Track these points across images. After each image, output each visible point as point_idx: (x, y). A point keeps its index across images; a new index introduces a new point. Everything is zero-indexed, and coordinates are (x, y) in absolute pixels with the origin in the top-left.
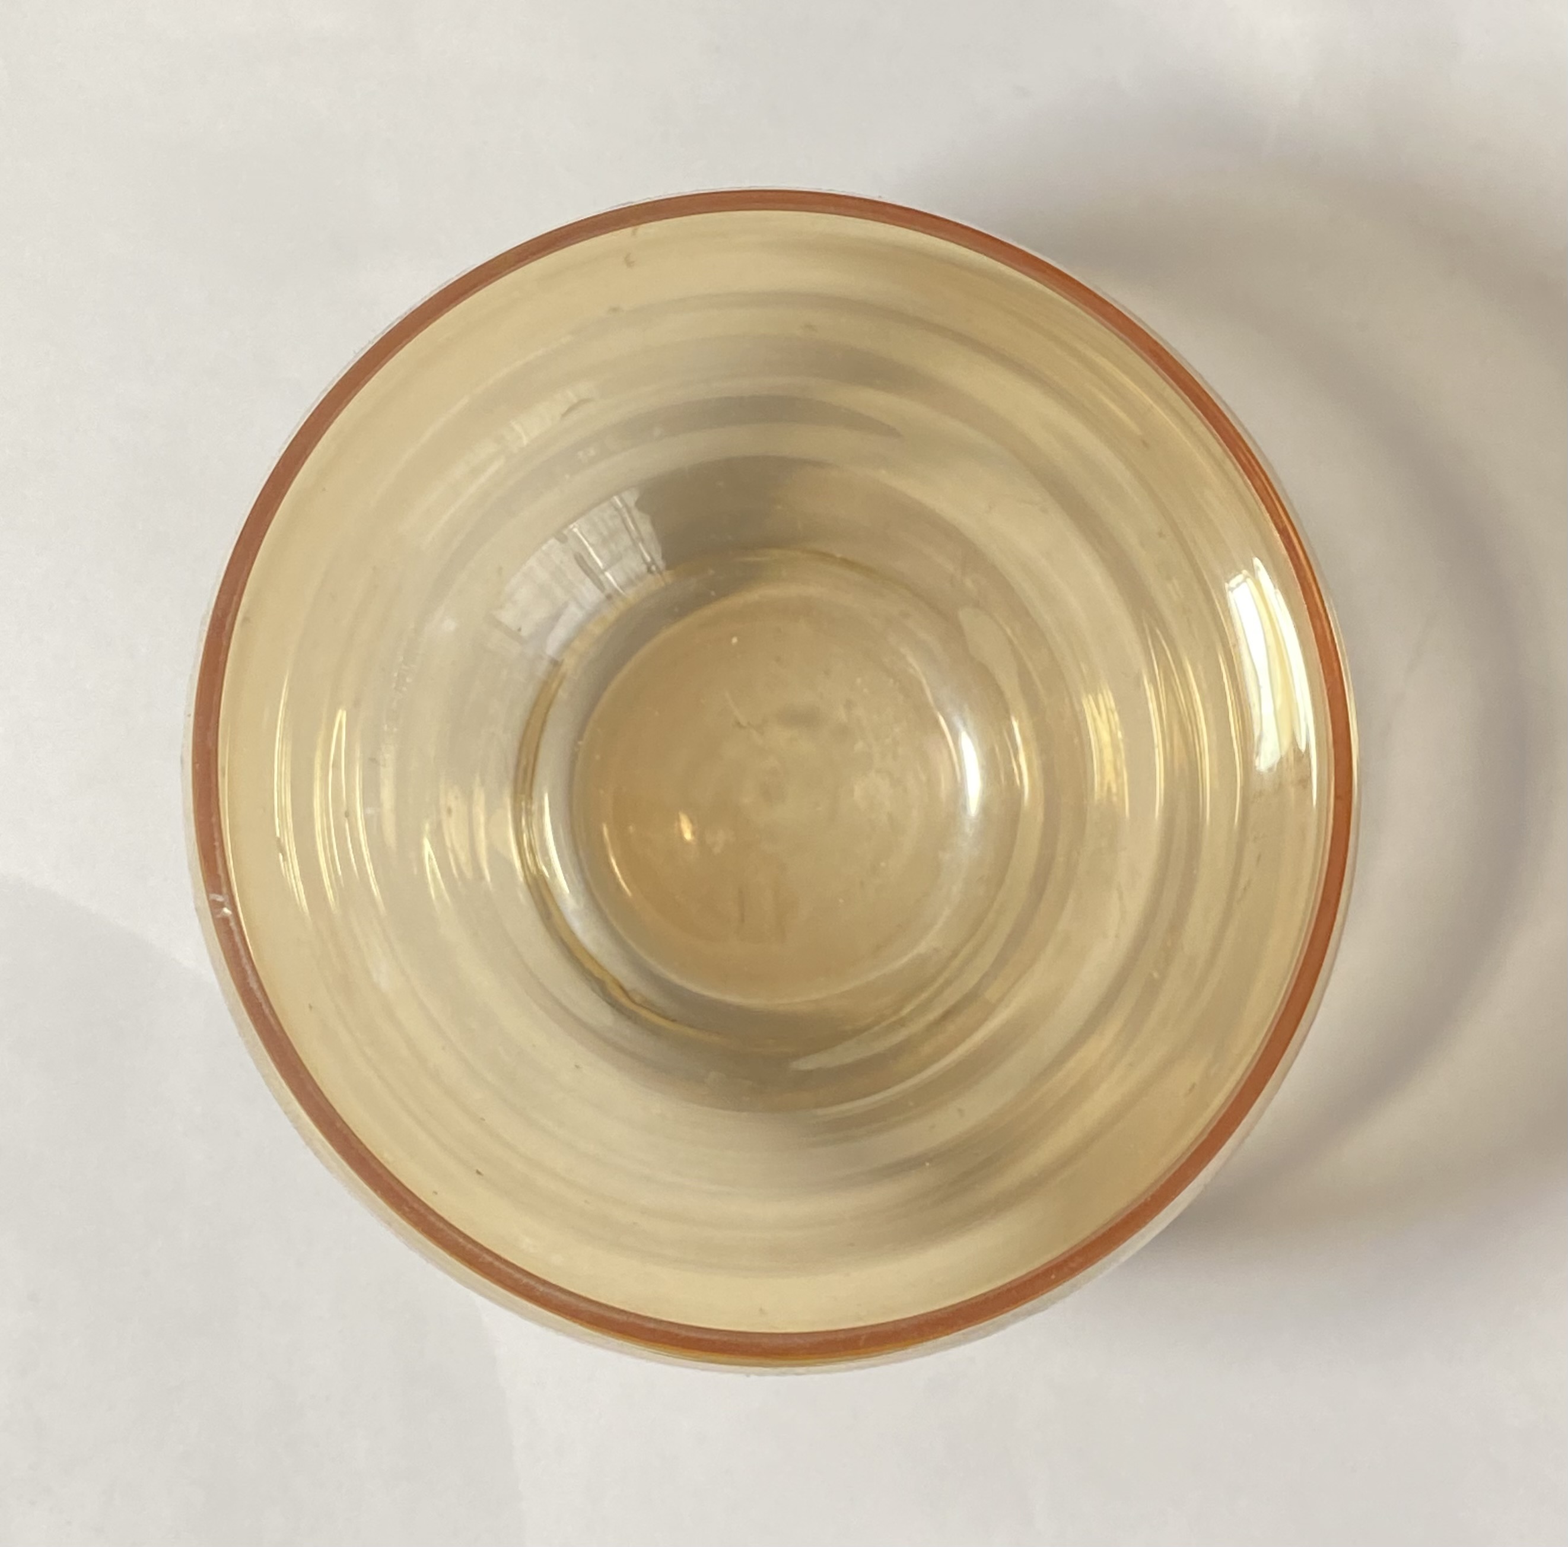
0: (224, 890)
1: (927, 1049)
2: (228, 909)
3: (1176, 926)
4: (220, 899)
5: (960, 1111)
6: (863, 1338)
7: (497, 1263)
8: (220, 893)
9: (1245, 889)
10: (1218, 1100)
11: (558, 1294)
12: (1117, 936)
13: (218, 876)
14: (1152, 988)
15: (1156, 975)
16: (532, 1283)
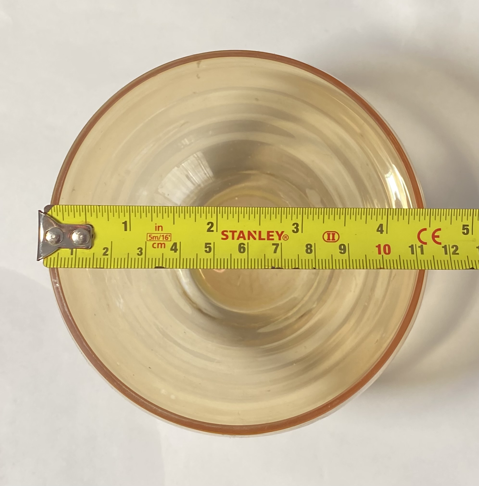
0: (57, 278)
1: (296, 326)
2: (58, 284)
3: (373, 289)
4: (55, 281)
5: (305, 347)
6: (266, 427)
7: (145, 402)
8: (56, 279)
9: (394, 277)
10: (386, 346)
11: (165, 412)
12: (354, 292)
13: (55, 273)
14: (365, 308)
15: (366, 304)
16: (157, 409)
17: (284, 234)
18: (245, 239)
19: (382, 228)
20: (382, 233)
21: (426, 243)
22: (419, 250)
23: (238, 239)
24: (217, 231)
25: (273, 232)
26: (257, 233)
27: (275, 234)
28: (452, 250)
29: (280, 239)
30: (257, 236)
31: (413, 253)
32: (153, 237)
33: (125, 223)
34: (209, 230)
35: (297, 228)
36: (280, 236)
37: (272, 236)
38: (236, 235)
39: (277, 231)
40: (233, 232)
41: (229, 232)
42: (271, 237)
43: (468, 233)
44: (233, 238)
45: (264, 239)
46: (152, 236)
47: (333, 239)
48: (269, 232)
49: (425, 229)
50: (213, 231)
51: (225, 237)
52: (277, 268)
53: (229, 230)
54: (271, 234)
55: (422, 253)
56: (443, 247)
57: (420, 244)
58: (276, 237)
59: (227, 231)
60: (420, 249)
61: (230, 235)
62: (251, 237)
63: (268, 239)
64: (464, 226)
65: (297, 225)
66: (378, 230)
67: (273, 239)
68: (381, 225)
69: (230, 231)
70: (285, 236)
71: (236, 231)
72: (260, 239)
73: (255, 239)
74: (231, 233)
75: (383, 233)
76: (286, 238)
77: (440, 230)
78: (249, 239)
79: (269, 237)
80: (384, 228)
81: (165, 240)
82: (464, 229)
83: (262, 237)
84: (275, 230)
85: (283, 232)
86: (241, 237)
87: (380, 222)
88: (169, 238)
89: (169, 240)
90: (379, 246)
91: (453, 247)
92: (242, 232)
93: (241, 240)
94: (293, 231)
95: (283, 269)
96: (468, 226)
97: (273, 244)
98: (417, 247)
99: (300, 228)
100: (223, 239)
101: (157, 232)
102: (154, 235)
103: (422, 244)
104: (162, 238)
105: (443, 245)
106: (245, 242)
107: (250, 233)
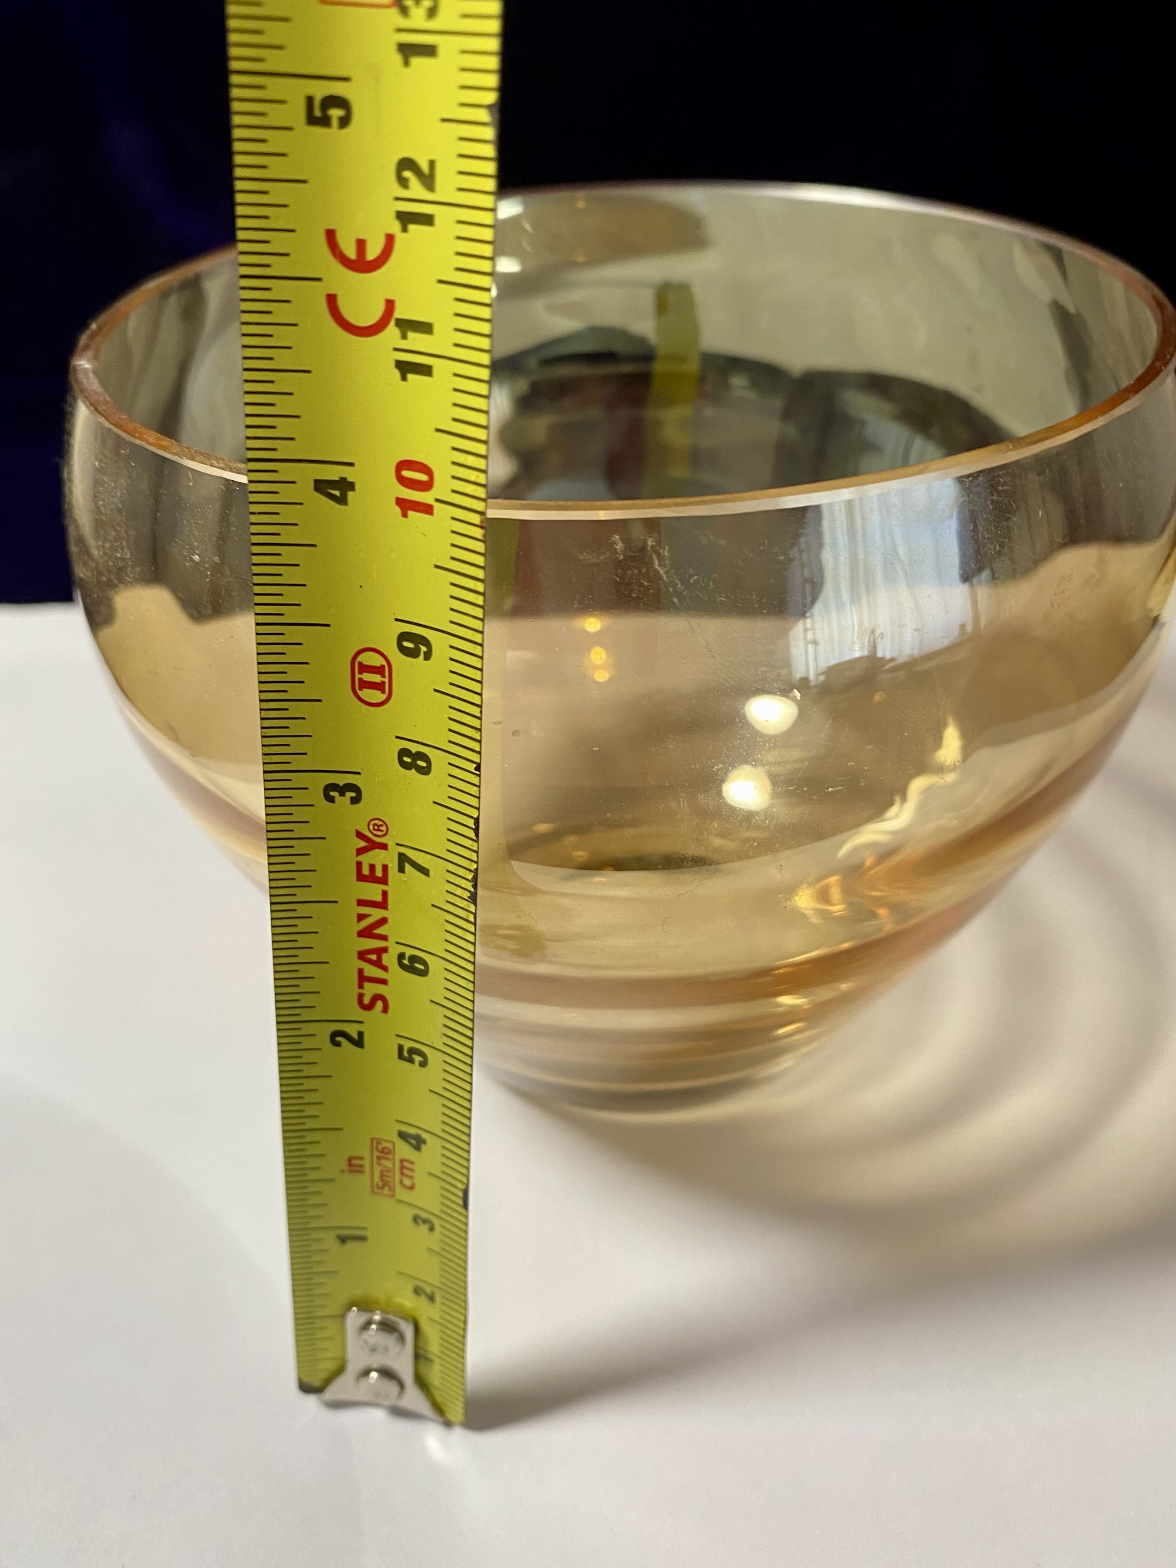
17: (367, 830)
18: (385, 950)
19: (331, 484)
20: (351, 486)
21: (390, 305)
22: (416, 340)
23: (385, 969)
24: (361, 1022)
25: (359, 865)
26: (364, 910)
27: (367, 859)
28: (416, 189)
29: (384, 847)
30: (376, 914)
31: (426, 371)
32: (382, 1180)
33: (343, 1240)
34: (359, 1042)
35: (343, 790)
36: (373, 845)
37: (372, 867)
38: (371, 971)
39: (355, 853)
40: (363, 979)
41: (361, 991)
42: (379, 873)
43: (341, 102)
44: (384, 982)
45: (385, 894)
46: (380, 1184)
47: (379, 670)
48: (361, 877)
49: (332, 300)
50: (361, 1034)
51: (379, 1005)
52: (475, 886)
53: (357, 991)
54: (366, 871)
55: (425, 328)
56: (405, 230)
57: (392, 330)
58: (377, 857)
59: (361, 997)
60: (411, 335)
61: (370, 989)
62: (379, 931)
63: (384, 880)
64: (312, 120)
65: (330, 787)
66: (342, 500)
67: (385, 868)
68: (321, 486)
69: (361, 986)
70: (374, 829)
71: (361, 971)
72: (383, 904)
73: (383, 921)
74: (367, 985)
75: (349, 479)
76: (379, 826)
77: (331, 235)
78: (384, 938)
79: (379, 878)
80: (333, 473)
81: (390, 1156)
82: (325, 121)
83: (379, 898)
84: (355, 859)
85: (359, 835)
86: (380, 958)
87: (305, 491)
88: (384, 1144)
89: (390, 1146)
90: (405, 506)
91: (403, 183)
92: (362, 955)
93: (390, 959)
94: (355, 801)
95: (477, 869)
96: (310, 100)
97: (401, 870)
98: (403, 344)
99: (341, 780)
100: (385, 1010)
101: (367, 1169)
102: (377, 1179)
103: (392, 323)
104: (384, 1162)
105: (395, 227)
106: (394, 951)
107: (365, 933)
